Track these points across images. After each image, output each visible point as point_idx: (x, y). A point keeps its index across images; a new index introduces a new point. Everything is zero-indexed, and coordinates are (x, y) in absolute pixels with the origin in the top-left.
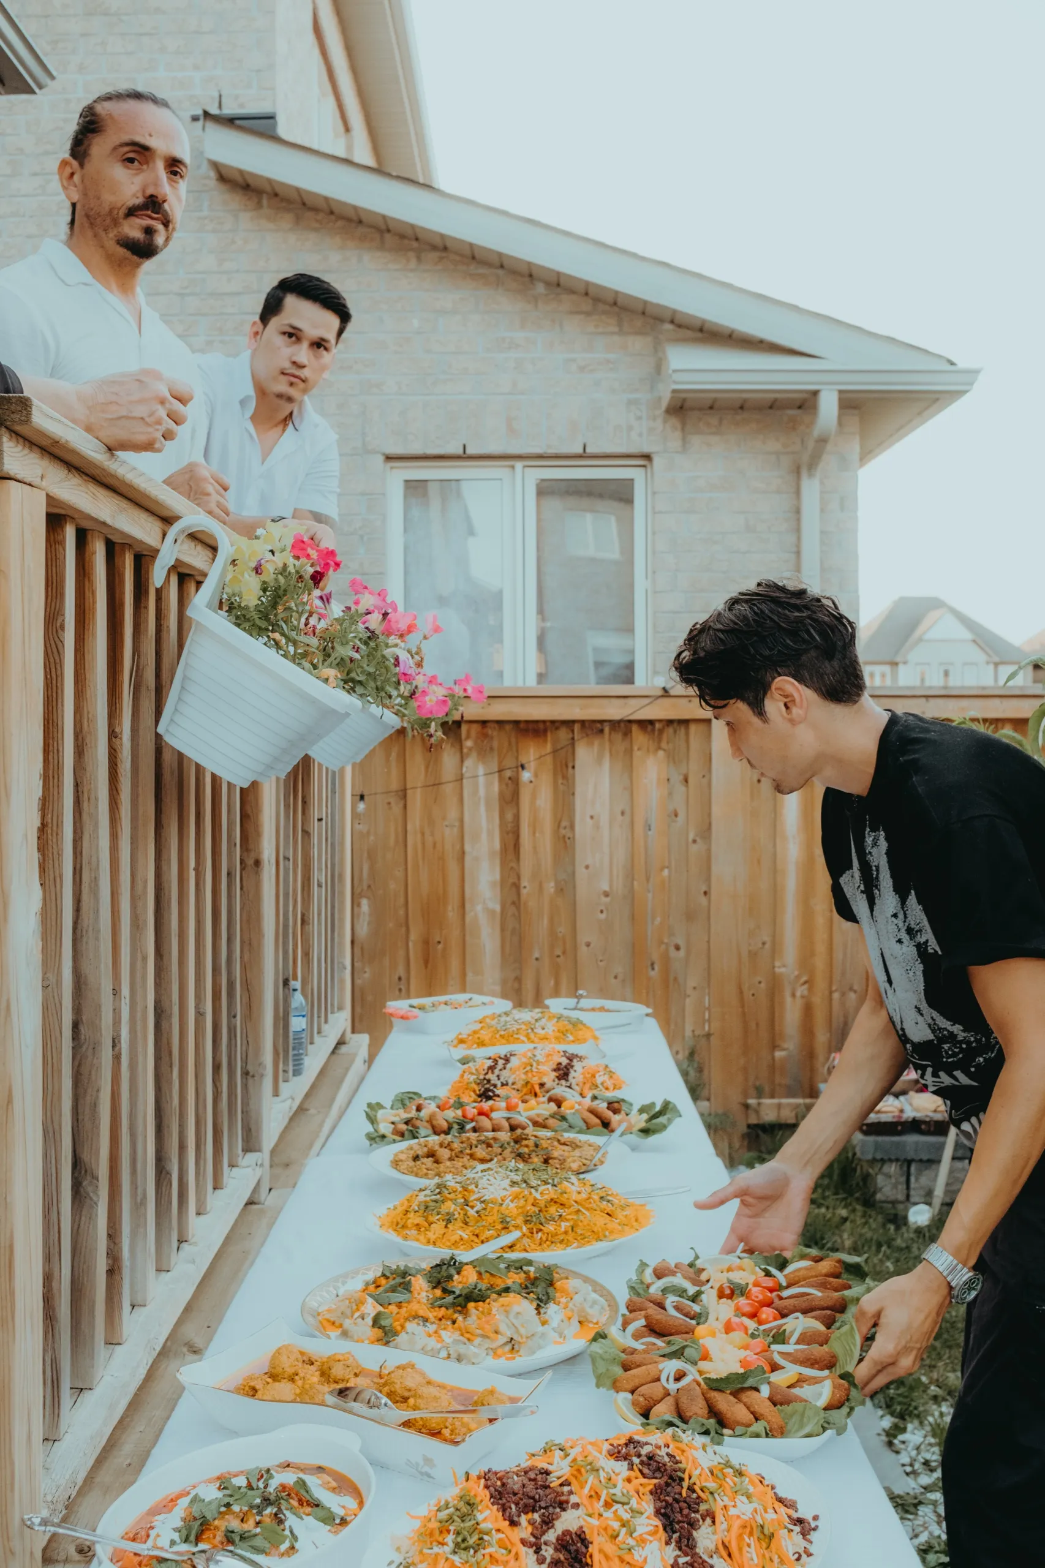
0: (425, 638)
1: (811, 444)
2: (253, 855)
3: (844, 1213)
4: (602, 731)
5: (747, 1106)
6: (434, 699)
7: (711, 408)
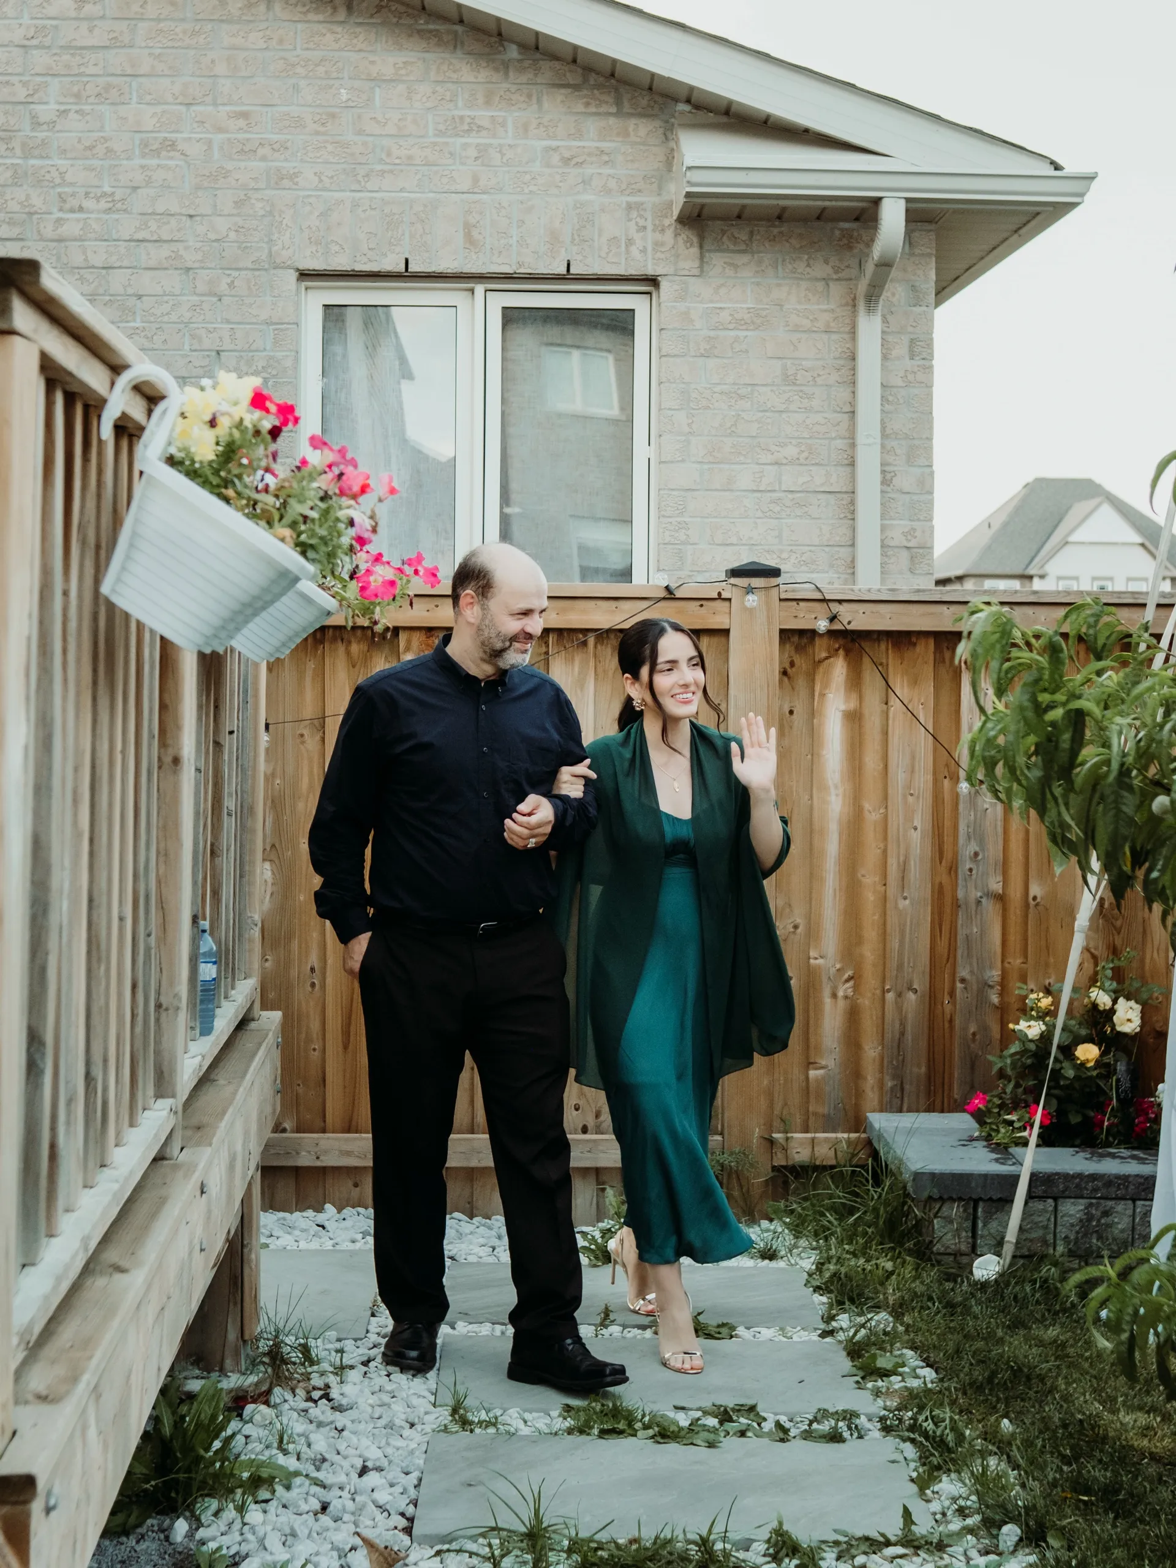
0: (380, 500)
1: (870, 268)
2: (171, 752)
3: (889, 1266)
4: (585, 644)
5: (771, 1142)
6: (380, 580)
7: (739, 217)
